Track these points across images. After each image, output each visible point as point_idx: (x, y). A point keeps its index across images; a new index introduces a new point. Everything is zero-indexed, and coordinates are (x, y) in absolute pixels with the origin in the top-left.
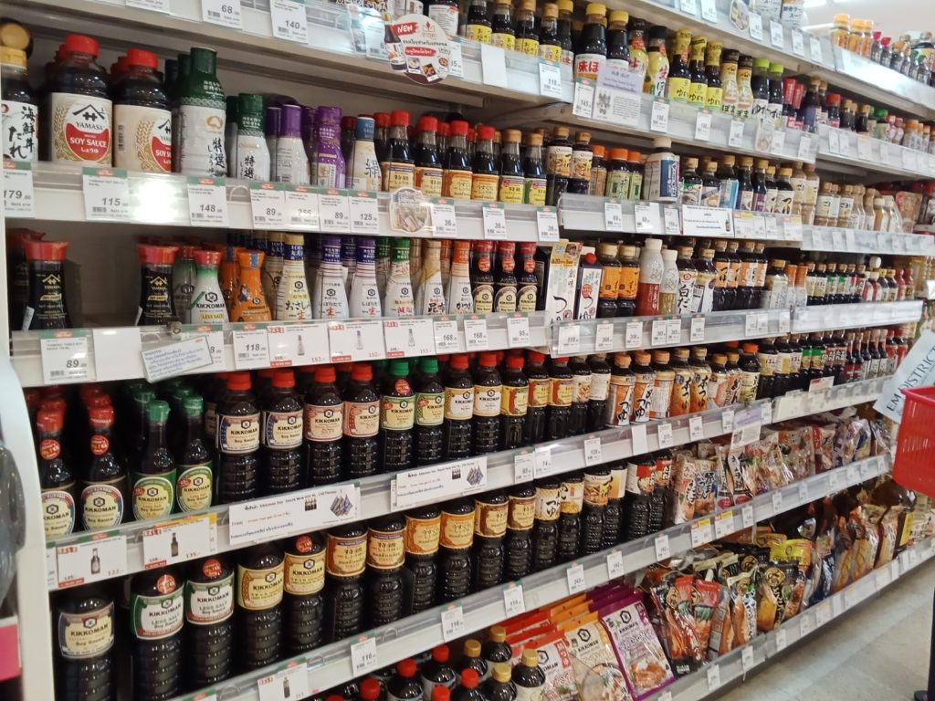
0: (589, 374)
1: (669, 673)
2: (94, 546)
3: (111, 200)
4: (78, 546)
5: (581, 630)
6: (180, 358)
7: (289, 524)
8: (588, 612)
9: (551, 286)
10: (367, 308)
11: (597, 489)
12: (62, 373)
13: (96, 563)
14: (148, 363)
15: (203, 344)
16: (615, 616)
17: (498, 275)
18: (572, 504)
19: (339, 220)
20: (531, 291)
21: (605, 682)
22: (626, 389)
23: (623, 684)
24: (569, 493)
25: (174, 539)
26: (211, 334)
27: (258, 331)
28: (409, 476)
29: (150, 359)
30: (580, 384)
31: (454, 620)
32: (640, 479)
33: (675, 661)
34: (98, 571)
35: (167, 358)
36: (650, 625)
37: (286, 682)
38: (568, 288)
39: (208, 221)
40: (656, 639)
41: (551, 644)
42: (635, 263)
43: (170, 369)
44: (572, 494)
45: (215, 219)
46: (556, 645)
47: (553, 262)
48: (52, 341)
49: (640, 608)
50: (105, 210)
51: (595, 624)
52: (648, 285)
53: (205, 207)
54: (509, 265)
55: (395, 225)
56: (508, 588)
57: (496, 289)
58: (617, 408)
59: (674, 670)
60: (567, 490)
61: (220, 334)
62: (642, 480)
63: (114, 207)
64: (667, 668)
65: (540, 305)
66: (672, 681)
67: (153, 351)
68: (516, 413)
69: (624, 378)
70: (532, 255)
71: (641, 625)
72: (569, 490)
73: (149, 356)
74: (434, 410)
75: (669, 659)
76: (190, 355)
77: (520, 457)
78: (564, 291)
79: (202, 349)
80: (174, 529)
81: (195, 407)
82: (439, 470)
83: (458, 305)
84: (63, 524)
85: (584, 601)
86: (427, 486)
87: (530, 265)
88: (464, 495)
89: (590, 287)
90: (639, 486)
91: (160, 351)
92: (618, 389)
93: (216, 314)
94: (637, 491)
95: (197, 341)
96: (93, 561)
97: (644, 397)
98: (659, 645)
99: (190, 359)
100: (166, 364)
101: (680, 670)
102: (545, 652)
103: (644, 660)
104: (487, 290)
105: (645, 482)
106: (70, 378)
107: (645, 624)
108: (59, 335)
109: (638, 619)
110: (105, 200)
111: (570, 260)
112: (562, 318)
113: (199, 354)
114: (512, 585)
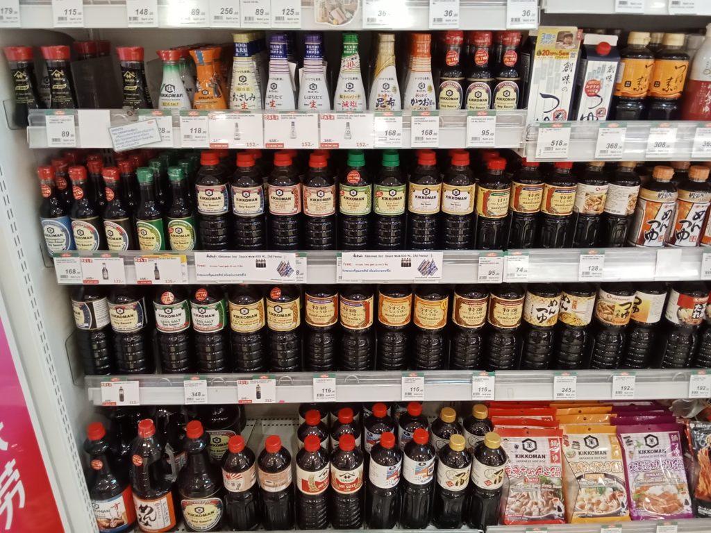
0: (603, 184)
1: (688, 509)
2: (104, 262)
3: (70, 10)
4: (93, 259)
5: (590, 436)
6: (136, 135)
7: (243, 275)
8: (609, 423)
9: (537, 82)
10: (308, 101)
11: (612, 308)
12: (59, 140)
13: (105, 273)
14: (114, 137)
15: (154, 125)
16: (638, 437)
17: (467, 70)
18: (573, 317)
19: (259, 16)
20: (509, 87)
21: (602, 491)
22: (658, 206)
23: (623, 499)
24: (570, 305)
25: (156, 268)
26: (162, 118)
27: (201, 117)
28: (354, 256)
29: (115, 134)
30: (587, 194)
31: (414, 386)
32: (680, 309)
33: (697, 499)
34: (107, 278)
35: (128, 135)
36: (681, 458)
37: (258, 388)
38: (562, 84)
39: (142, 23)
40: (683, 472)
41: (546, 438)
42: (681, 54)
43: (130, 143)
44: (574, 306)
45: (148, 21)
46: (550, 440)
47: (539, 53)
48: (52, 117)
49: (675, 438)
50: (66, 18)
51: (610, 436)
52: (700, 82)
53: (139, 11)
54: (482, 58)
55: (320, 18)
56: (478, 375)
57: (465, 87)
58: (645, 227)
59: (695, 507)
60: (569, 302)
61: (170, 118)
62: (683, 310)
63: (72, 16)
64: (687, 503)
65: (522, 102)
66: (687, 516)
67: (118, 128)
68: (490, 215)
69: (656, 194)
70: (513, 48)
71: (669, 454)
72: (571, 302)
73: (114, 132)
74: (388, 201)
75: (692, 496)
76: (144, 133)
77: (487, 259)
78: (556, 87)
79: (153, 129)
80: (156, 261)
81: (175, 175)
82: (387, 256)
83: (413, 100)
84: (89, 244)
85: (608, 413)
86: (373, 268)
87: (511, 59)
88: (416, 282)
89: (598, 85)
90: (678, 316)
91: (122, 129)
92: (648, 205)
93: (173, 102)
94: (675, 320)
95: (149, 123)
96: (103, 270)
97: (690, 218)
98: (684, 479)
99: (144, 137)
100: (127, 139)
101: (701, 510)
102: (535, 442)
103: (661, 487)
104: (452, 86)
105: (686, 314)
106: (64, 144)
107: (674, 455)
108: (57, 113)
109: (668, 447)
110: (66, 11)
111: (564, 51)
112: (551, 119)
113: (151, 133)
114: (484, 373)
